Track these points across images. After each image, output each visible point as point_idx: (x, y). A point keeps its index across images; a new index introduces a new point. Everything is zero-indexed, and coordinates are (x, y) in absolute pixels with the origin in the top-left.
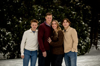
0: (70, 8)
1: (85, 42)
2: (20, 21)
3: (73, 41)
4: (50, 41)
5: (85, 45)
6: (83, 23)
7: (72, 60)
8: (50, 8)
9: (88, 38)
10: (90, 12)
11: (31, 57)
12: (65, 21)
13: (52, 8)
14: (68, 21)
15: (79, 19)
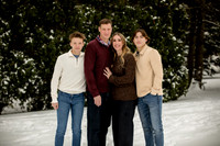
0: (148, 9)
1: (179, 74)
2: (51, 37)
3: (154, 74)
4: (108, 74)
5: (179, 82)
6: (174, 38)
7: (152, 110)
8: (108, 9)
9: (184, 67)
10: (186, 16)
11: (72, 106)
12: (139, 34)
13: (113, 10)
14: (144, 35)
15: (166, 29)
